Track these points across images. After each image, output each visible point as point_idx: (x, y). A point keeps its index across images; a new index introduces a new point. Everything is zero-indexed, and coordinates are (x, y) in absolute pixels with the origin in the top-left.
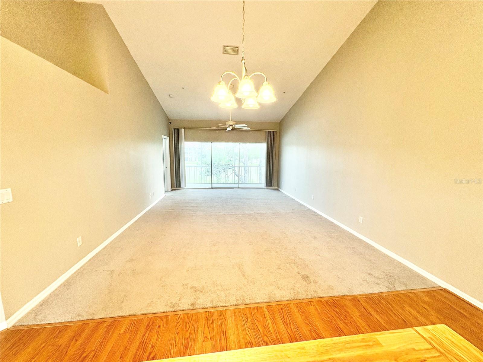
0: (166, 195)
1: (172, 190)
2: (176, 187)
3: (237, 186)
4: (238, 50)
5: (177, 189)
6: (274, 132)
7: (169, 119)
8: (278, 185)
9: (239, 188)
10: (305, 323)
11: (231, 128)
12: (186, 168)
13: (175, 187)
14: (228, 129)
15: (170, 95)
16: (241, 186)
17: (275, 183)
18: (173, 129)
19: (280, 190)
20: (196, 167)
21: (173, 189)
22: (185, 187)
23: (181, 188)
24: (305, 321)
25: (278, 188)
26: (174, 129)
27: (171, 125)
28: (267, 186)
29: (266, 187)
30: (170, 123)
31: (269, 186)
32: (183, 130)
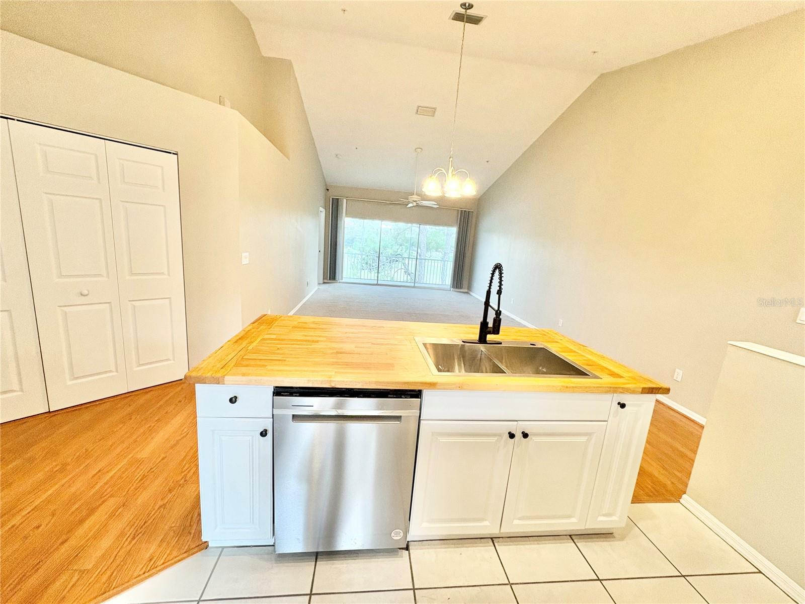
0: (320, 287)
1: (324, 283)
2: (330, 279)
4: (435, 112)
5: (330, 281)
6: (469, 211)
7: (326, 185)
8: (470, 288)
9: (414, 287)
11: (415, 204)
13: (328, 279)
14: (410, 205)
15: (337, 155)
16: (417, 285)
17: (465, 283)
18: (331, 199)
19: (471, 293)
21: (326, 281)
22: (342, 280)
23: (337, 282)
25: (469, 292)
26: (333, 199)
27: (329, 194)
28: (453, 287)
29: (452, 289)
30: (328, 190)
31: (457, 288)
32: (345, 201)
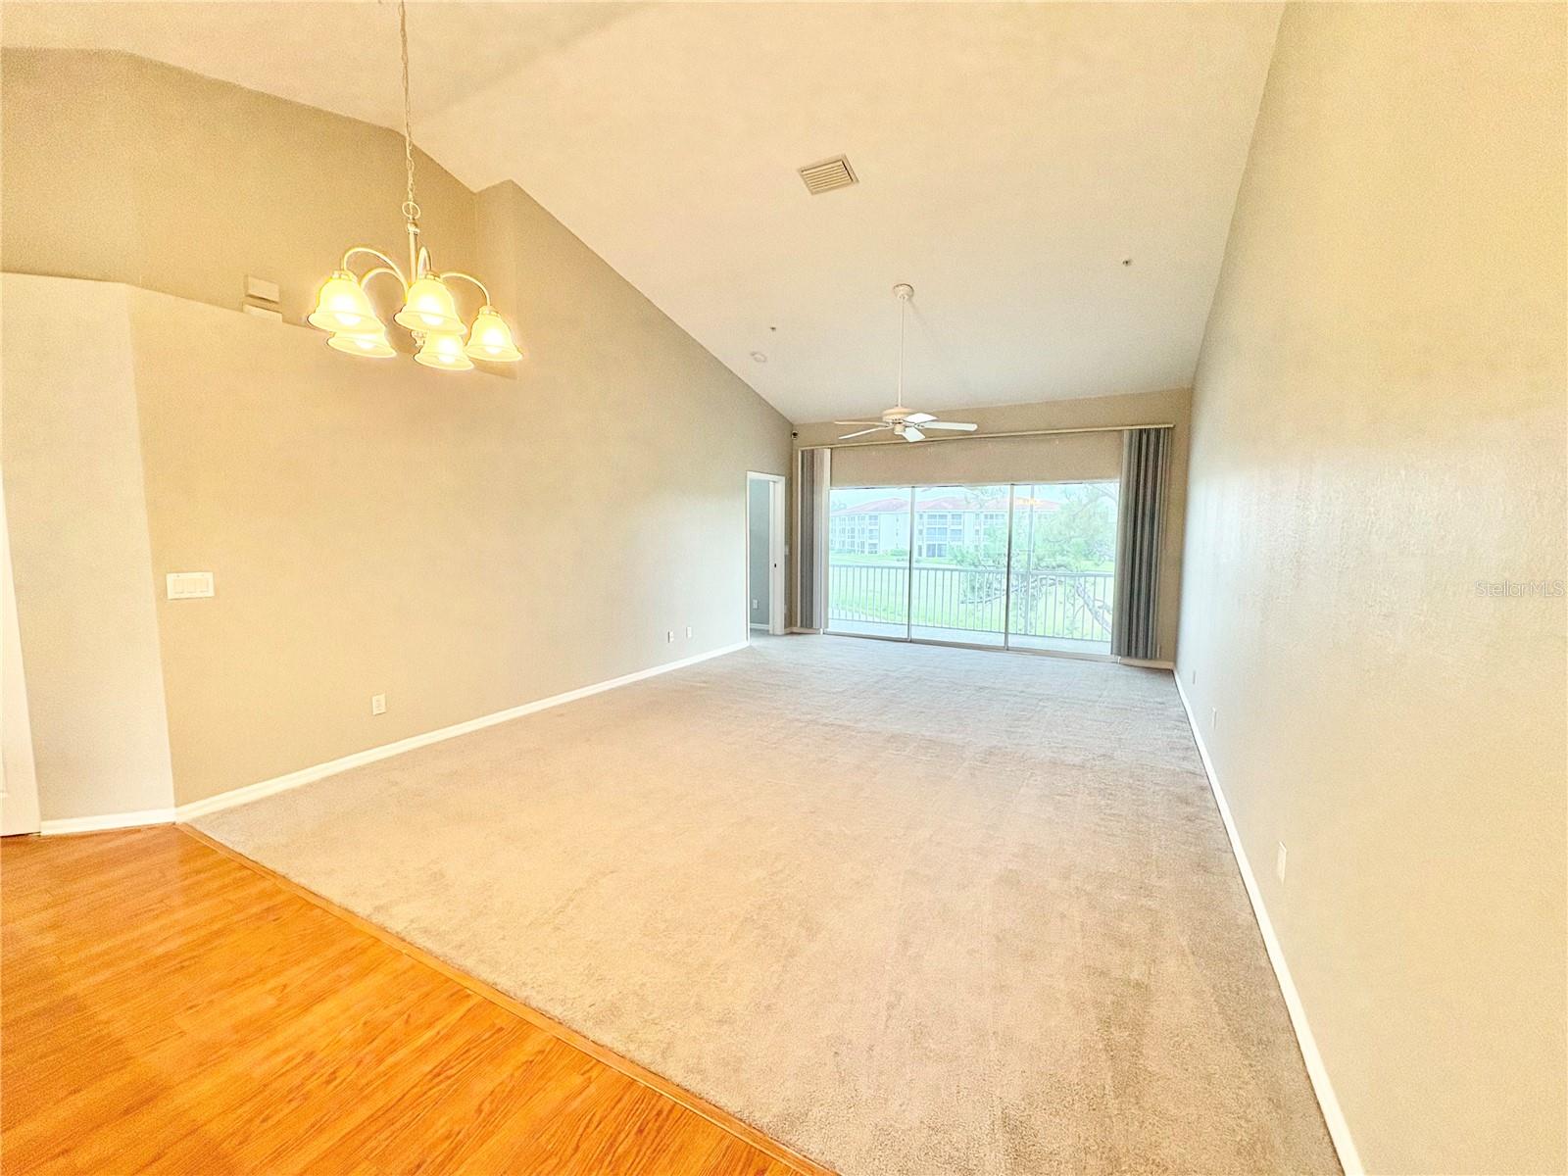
0: (762, 645)
1: (789, 634)
2: (802, 626)
3: (1000, 641)
4: (847, 169)
5: (802, 630)
6: (1158, 431)
7: (789, 425)
9: (1005, 648)
10: (483, 1102)
12: (831, 569)
13: (798, 624)
16: (1013, 641)
18: (799, 453)
20: (893, 568)
21: (793, 630)
22: (827, 627)
23: (815, 631)
24: (489, 1100)
26: (803, 452)
27: (796, 441)
29: (1117, 657)
30: (795, 434)
32: (828, 452)
